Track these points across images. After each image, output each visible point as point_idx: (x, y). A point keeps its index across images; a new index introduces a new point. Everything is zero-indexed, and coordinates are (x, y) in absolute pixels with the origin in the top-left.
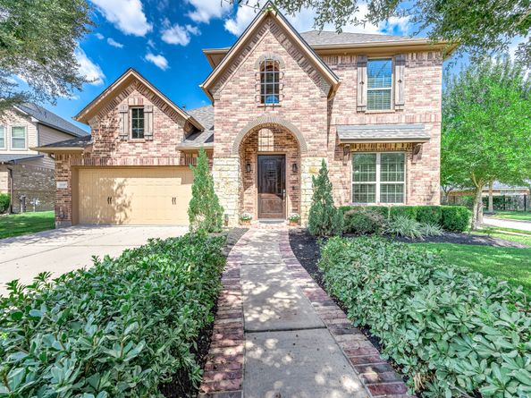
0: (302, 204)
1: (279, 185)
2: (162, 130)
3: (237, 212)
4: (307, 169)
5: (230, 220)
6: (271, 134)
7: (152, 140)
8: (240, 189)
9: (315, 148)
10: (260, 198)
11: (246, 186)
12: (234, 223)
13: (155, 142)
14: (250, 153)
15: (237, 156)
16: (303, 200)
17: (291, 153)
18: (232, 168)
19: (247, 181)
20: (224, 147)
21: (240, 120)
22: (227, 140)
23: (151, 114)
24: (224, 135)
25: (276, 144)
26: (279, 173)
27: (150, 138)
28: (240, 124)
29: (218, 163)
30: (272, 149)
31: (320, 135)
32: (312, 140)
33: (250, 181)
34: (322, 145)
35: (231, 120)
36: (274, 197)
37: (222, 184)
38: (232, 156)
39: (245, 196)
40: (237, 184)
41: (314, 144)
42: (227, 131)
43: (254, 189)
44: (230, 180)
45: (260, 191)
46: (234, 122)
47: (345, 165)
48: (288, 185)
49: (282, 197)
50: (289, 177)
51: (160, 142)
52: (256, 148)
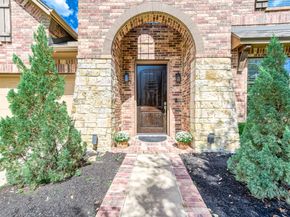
0: (197, 120)
1: (160, 97)
2: (22, 30)
3: (109, 131)
4: (203, 73)
5: (100, 142)
6: (152, 41)
7: (10, 43)
8: (114, 101)
9: (215, 45)
10: (139, 111)
11: (124, 98)
12: (106, 146)
13: (14, 45)
14: (128, 62)
15: (110, 56)
16: (198, 115)
17: (174, 62)
18: (103, 74)
19: (125, 93)
20: (93, 44)
21: (115, 8)
22: (96, 35)
23: (7, 11)
24: (92, 28)
25: (157, 51)
26: (160, 84)
27: (8, 39)
28: (114, 13)
29: (83, 66)
30: (152, 57)
31: (221, 28)
32: (210, 35)
33: (128, 92)
34: (224, 41)
35: (100, 8)
36: (155, 111)
37: (90, 94)
38: (102, 56)
39: (123, 110)
40: (109, 94)
41: (213, 40)
42: (95, 23)
43: (132, 101)
44: (100, 88)
45: (139, 103)
46: (106, 11)
47: (239, 73)
48: (170, 97)
49: (163, 110)
50: (172, 88)
51: (20, 45)
52: (135, 56)
